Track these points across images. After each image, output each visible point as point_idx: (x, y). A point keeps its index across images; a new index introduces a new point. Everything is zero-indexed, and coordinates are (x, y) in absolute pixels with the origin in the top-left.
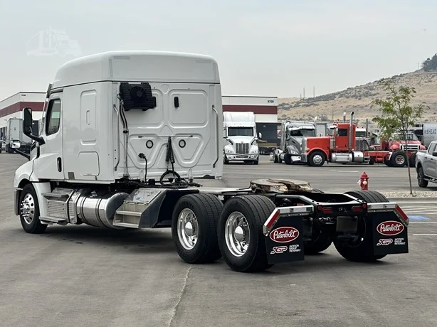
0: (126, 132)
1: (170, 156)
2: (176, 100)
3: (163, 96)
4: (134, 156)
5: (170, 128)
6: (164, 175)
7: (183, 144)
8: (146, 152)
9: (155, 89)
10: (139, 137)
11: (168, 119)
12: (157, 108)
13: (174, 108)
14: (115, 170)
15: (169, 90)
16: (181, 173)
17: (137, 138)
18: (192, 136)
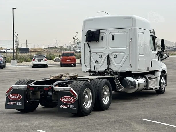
0: (90, 51)
1: (109, 63)
2: (113, 37)
3: (106, 35)
4: (93, 61)
5: (109, 49)
6: (106, 70)
7: (115, 56)
8: (99, 60)
9: (103, 32)
10: (96, 53)
11: (109, 45)
12: (104, 41)
13: (112, 40)
14: (86, 67)
15: (109, 32)
16: (115, 69)
17: (95, 54)
18: (120, 53)
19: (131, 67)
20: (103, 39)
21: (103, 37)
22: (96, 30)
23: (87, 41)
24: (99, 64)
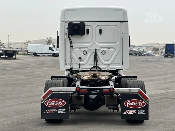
0: (71, 46)
1: (96, 60)
2: (100, 30)
3: (92, 28)
4: (76, 58)
5: (97, 45)
7: (104, 53)
8: (83, 56)
9: (88, 25)
10: (79, 49)
11: (96, 40)
12: (89, 34)
13: (99, 35)
14: (66, 65)
15: (96, 26)
17: (78, 49)
18: (109, 49)
19: (122, 64)
20: (88, 33)
21: (88, 30)
22: (80, 22)
23: (69, 34)
24: (83, 61)
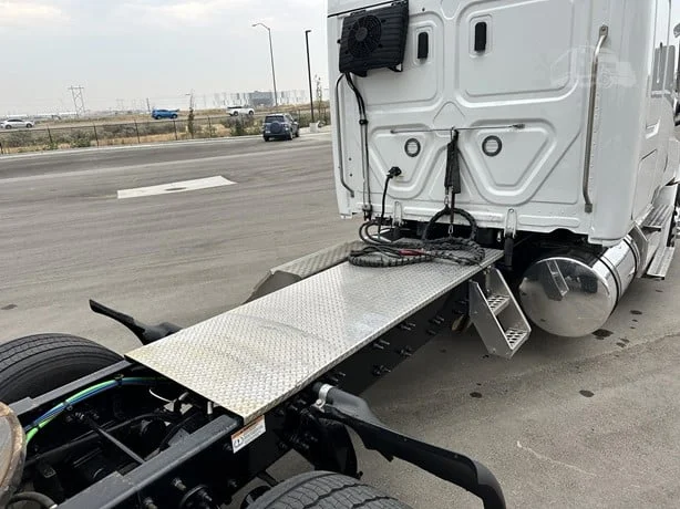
0: (364, 122)
1: (453, 182)
3: (444, 25)
5: (459, 108)
6: (439, 215)
8: (405, 164)
9: (424, 13)
10: (392, 132)
11: (457, 86)
12: (430, 60)
13: (473, 55)
14: (353, 196)
15: (459, 9)
16: (485, 217)
17: (388, 134)
18: (521, 127)
19: (589, 208)
20: (423, 53)
21: (424, 38)
22: (390, 5)
23: (344, 67)
24: (408, 183)
